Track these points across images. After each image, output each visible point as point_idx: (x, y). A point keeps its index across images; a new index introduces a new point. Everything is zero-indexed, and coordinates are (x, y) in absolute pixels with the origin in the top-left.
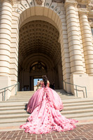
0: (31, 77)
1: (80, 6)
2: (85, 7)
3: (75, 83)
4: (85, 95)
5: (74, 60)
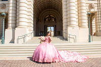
0: (45, 26)
3: (69, 32)
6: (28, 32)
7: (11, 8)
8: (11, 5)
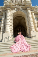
1: (31, 10)
2: (33, 10)
4: (35, 38)
5: (31, 27)
6: (10, 35)
7: (2, 26)
8: (2, 24)
